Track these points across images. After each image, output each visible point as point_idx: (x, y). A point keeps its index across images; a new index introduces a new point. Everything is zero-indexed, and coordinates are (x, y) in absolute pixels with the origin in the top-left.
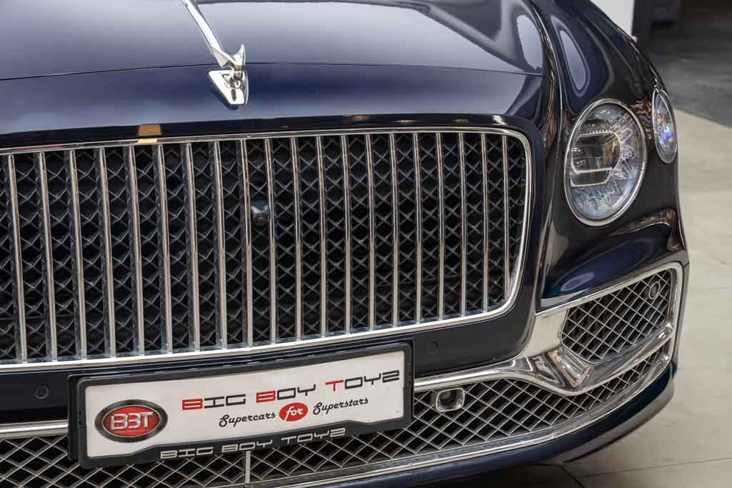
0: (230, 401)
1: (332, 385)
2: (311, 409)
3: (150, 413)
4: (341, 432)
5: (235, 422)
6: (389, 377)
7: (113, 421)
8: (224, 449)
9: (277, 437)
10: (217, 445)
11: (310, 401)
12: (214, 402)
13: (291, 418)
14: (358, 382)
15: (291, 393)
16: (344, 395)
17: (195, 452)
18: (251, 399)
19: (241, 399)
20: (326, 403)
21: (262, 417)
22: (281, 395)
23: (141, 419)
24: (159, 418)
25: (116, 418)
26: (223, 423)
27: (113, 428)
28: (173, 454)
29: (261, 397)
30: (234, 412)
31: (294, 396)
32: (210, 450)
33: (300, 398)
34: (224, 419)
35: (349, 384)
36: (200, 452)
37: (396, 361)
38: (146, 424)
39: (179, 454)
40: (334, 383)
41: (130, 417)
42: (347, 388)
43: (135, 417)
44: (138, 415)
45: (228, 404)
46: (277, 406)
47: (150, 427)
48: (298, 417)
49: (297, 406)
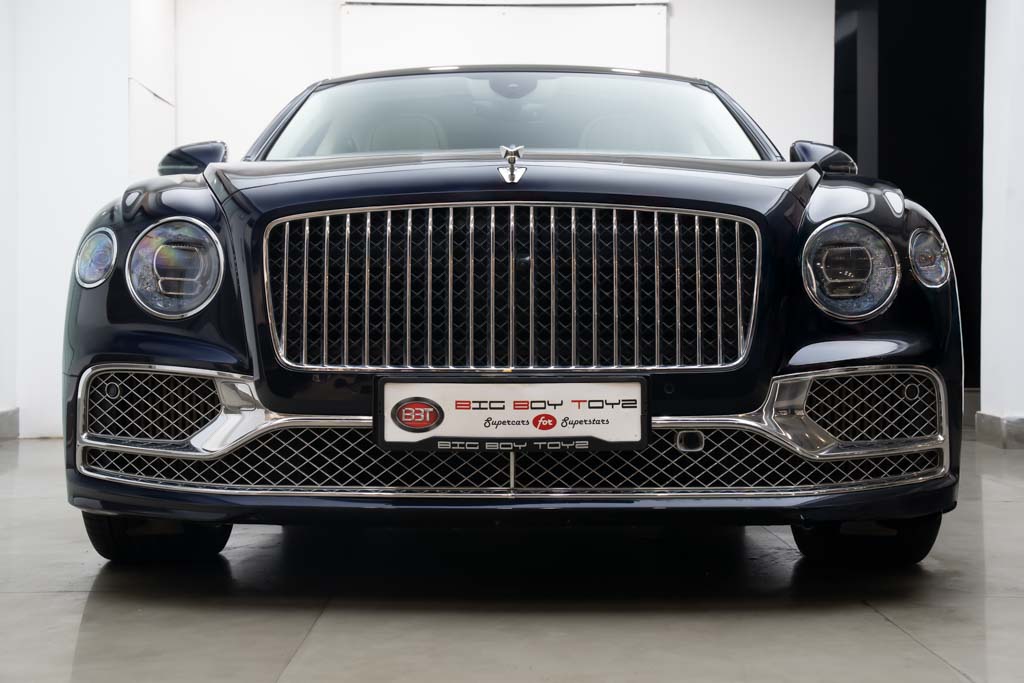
0: (493, 405)
1: (577, 403)
2: (559, 422)
3: (431, 410)
4: (584, 445)
5: (497, 424)
6: (628, 404)
7: (404, 414)
8: (488, 446)
9: (530, 441)
10: (482, 441)
11: (559, 414)
12: (480, 405)
13: (543, 428)
14: (600, 404)
15: (542, 405)
16: (585, 413)
17: (464, 445)
18: (509, 406)
19: (501, 405)
20: (572, 418)
21: (518, 423)
22: (534, 405)
23: (424, 413)
24: (438, 416)
25: (406, 412)
26: (487, 424)
27: (404, 419)
28: (447, 445)
29: (518, 405)
30: (497, 416)
31: (544, 408)
32: (476, 446)
33: (549, 411)
34: (487, 420)
35: (592, 404)
36: (469, 446)
37: (634, 391)
38: (428, 419)
39: (452, 445)
40: (579, 402)
41: (416, 412)
42: (590, 407)
43: (420, 412)
44: (422, 410)
45: (491, 408)
46: (531, 415)
47: (431, 422)
48: (547, 427)
49: (548, 417)
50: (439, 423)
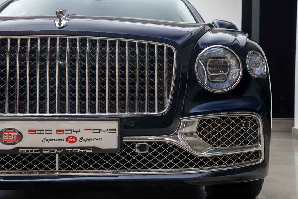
0: (47, 132)
1: (87, 131)
2: (78, 139)
3: (17, 134)
4: (90, 150)
5: (49, 141)
6: (111, 131)
7: (3, 136)
8: (44, 151)
9: (64, 149)
10: (41, 149)
11: (78, 136)
12: (40, 132)
13: (70, 142)
14: (98, 131)
15: (70, 132)
16: (91, 135)
17: (32, 151)
18: (54, 132)
19: (50, 132)
20: (85, 138)
21: (59, 140)
22: (66, 132)
23: (13, 136)
24: (20, 137)
25: (4, 135)
26: (44, 141)
27: (3, 139)
28: (24, 151)
29: (59, 132)
30: (48, 137)
31: (71, 133)
32: (38, 151)
33: (74, 134)
34: (44, 139)
35: (94, 131)
36: (35, 151)
37: (114, 125)
38: (15, 138)
39: (26, 151)
40: (88, 130)
41: (10, 135)
42: (93, 133)
43: (11, 135)
44: (12, 134)
45: (45, 133)
46: (64, 136)
47: (17, 139)
48: (73, 142)
49: (73, 137)
50: (20, 140)
